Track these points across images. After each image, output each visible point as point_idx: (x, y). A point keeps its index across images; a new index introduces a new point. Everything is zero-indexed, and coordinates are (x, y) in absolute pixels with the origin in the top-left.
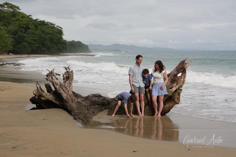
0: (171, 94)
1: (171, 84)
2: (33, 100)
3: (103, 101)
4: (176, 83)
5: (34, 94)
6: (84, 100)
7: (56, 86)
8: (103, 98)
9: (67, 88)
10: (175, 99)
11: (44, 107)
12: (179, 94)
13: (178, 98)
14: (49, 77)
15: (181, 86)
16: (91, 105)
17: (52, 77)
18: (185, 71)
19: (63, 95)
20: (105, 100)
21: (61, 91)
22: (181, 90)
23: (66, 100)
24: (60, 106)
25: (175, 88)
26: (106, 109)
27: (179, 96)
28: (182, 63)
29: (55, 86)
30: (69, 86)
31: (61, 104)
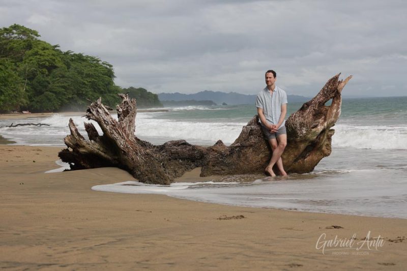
0: (315, 137)
1: (314, 120)
2: (64, 156)
3: (191, 152)
4: (323, 117)
5: (66, 143)
6: (157, 150)
7: (105, 126)
8: (191, 147)
9: (125, 130)
10: (321, 147)
11: (83, 166)
12: (329, 139)
13: (327, 145)
14: (91, 110)
15: (333, 124)
16: (170, 160)
17: (98, 111)
18: (339, 96)
19: (118, 142)
20: (196, 150)
21: (116, 135)
22: (333, 130)
23: (123, 151)
24: (113, 162)
25: (323, 127)
26: (197, 167)
27: (329, 141)
28: (332, 81)
29: (103, 126)
30: (129, 126)
31: (115, 159)
